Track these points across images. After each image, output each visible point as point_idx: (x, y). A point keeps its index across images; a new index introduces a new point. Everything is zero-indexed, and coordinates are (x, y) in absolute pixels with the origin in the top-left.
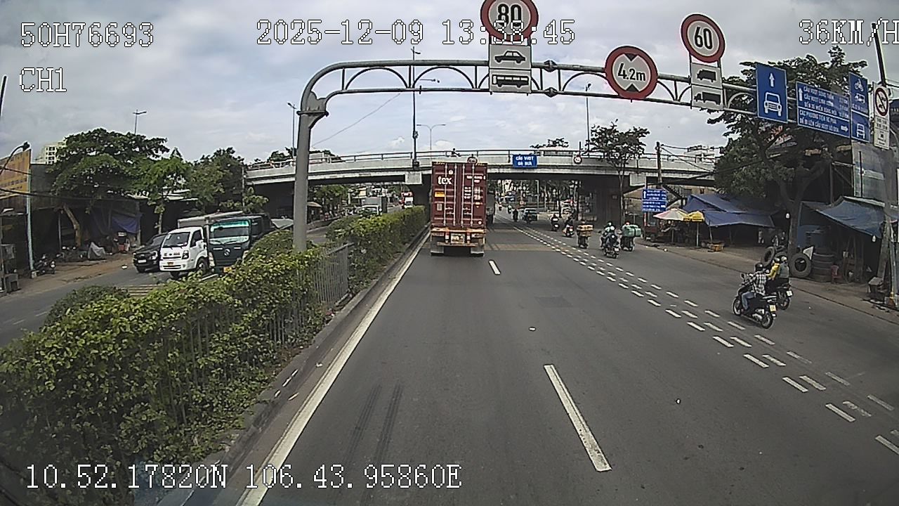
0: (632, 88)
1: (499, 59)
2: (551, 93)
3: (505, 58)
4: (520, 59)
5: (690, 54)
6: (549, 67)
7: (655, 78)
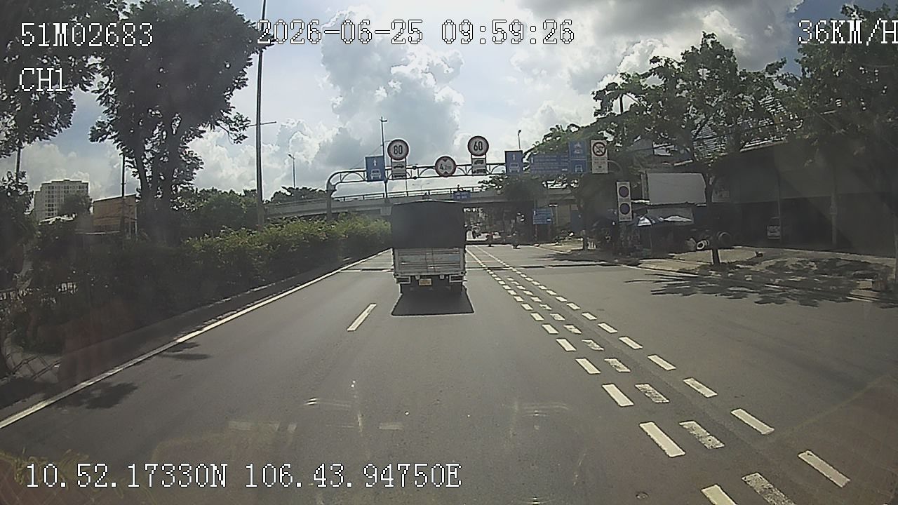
0: (446, 173)
1: (395, 167)
2: (415, 178)
3: (397, 167)
4: (402, 167)
5: (472, 154)
6: (415, 168)
7: (456, 166)
